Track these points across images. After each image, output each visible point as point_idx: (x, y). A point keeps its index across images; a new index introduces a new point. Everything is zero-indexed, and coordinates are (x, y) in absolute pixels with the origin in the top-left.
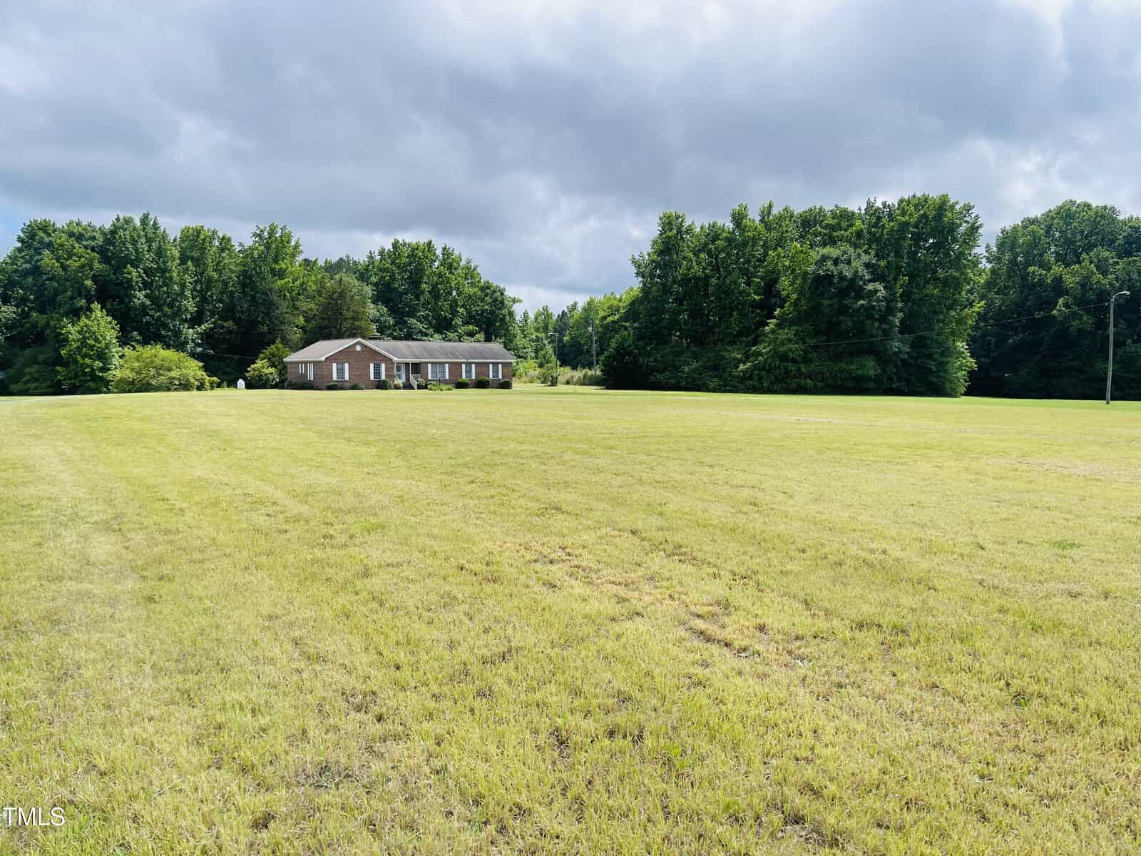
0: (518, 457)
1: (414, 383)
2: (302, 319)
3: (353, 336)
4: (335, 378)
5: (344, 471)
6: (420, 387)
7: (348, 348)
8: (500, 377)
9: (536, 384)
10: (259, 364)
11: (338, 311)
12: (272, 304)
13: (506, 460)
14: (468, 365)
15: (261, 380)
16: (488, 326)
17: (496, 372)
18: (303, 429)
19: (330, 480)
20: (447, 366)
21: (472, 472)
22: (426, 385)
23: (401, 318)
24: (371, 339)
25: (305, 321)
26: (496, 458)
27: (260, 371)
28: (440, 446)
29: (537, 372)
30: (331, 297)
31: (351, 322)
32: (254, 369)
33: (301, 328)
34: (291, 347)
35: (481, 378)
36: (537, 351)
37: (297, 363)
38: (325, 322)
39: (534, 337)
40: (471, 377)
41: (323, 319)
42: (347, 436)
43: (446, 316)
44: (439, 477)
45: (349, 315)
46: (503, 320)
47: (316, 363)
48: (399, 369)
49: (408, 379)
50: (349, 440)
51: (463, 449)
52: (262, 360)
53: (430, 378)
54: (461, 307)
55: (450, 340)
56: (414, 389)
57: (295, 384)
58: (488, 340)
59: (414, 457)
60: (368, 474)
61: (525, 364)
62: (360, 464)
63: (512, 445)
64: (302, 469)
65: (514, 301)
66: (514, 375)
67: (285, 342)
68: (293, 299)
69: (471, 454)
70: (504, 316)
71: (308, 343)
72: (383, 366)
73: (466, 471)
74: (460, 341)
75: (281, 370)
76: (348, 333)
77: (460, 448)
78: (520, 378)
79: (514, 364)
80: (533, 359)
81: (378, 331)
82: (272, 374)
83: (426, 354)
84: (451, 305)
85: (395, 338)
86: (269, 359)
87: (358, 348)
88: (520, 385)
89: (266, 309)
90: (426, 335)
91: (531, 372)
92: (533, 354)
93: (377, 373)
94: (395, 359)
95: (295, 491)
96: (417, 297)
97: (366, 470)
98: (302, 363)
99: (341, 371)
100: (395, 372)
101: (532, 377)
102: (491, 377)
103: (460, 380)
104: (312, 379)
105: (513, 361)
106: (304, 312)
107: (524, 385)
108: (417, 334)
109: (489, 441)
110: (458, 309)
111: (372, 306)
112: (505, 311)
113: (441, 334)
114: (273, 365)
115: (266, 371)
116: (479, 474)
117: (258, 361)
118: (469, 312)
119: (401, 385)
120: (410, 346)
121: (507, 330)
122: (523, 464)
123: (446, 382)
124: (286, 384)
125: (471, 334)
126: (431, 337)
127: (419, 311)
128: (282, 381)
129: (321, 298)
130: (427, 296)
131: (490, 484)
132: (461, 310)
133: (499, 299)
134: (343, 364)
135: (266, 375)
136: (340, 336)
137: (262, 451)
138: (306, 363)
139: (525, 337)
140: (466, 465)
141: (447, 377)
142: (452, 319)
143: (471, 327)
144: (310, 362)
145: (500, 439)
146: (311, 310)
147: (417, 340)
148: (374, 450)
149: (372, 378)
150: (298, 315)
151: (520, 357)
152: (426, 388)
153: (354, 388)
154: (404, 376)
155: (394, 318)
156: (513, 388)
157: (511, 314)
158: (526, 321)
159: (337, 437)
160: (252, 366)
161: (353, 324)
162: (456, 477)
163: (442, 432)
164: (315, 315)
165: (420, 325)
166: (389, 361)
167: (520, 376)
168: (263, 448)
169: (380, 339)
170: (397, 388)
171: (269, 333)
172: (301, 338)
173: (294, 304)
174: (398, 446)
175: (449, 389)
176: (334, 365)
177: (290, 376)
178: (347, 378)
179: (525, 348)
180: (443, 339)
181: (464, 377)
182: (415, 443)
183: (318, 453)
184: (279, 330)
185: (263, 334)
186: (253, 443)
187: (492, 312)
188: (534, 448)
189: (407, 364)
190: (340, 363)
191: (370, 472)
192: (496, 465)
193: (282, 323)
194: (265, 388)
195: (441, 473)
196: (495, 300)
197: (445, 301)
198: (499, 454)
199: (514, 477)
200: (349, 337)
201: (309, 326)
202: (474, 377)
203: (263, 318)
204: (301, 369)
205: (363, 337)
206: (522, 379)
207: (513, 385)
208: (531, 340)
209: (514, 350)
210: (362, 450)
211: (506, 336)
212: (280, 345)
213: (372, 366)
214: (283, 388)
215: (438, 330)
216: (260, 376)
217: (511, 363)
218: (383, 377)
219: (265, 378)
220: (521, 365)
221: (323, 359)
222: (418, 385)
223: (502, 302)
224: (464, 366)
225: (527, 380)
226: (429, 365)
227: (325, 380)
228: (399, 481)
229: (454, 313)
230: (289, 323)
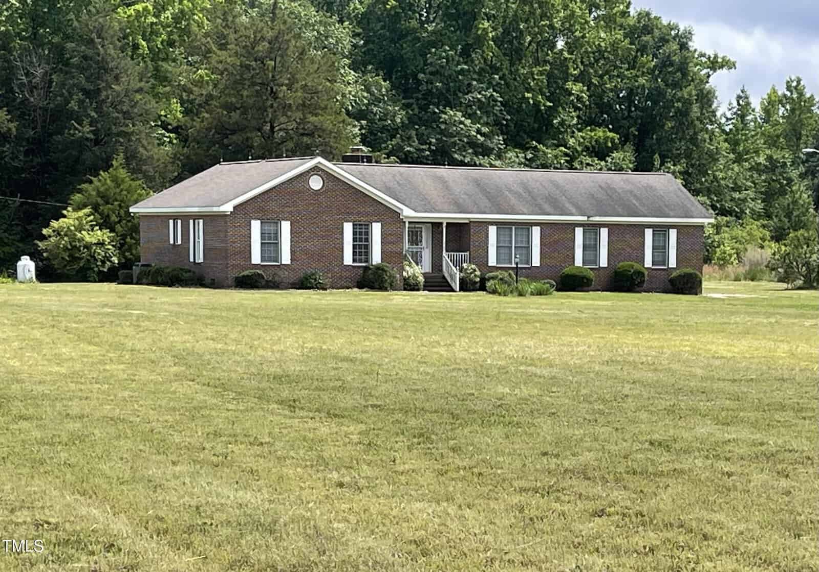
0: (717, 457)
1: (454, 275)
2: (176, 106)
3: (305, 151)
4: (256, 259)
5: (281, 478)
6: (466, 286)
7: (291, 180)
8: (673, 263)
9: (763, 283)
10: (70, 219)
11: (268, 89)
12: (104, 67)
13: (686, 463)
14: (592, 229)
15: (74, 259)
16: (645, 130)
17: (660, 249)
18: (178, 377)
19: (246, 496)
20: (536, 231)
21: (598, 489)
22: (483, 280)
23: (424, 108)
24: (346, 159)
25: (186, 112)
26: (663, 459)
27: (73, 238)
28: (518, 424)
29: (768, 253)
30: (249, 50)
31: (299, 115)
32: (58, 232)
33: (175, 130)
34: (149, 179)
35: (623, 264)
36: (768, 197)
37: (164, 218)
38: (236, 116)
39: (762, 160)
40: (596, 260)
41: (230, 108)
42: (285, 394)
43: (537, 104)
44: (516, 499)
45: (294, 97)
46: (684, 113)
47: (212, 220)
48: (415, 239)
49: (437, 264)
50: (292, 405)
51: (579, 432)
52: (78, 208)
53: (492, 261)
54: (576, 80)
55: (544, 166)
56: (453, 291)
57: (159, 272)
58: (643, 166)
59: (453, 450)
60: (341, 485)
61: (738, 232)
62: (322, 463)
63: (704, 429)
64: (178, 469)
65: (715, 64)
66: (707, 260)
67: (134, 163)
68: (156, 56)
69: (596, 445)
70: (688, 103)
71: (192, 168)
72: (376, 228)
73: (581, 486)
74: (572, 168)
75: (124, 237)
76: (291, 145)
77: (570, 432)
78: (721, 267)
79: (709, 231)
80: (756, 216)
81: (364, 142)
82: (101, 244)
83: (484, 202)
84: (550, 76)
85: (407, 159)
86: (96, 208)
87: (316, 183)
88: (723, 285)
89: (88, 79)
90: (486, 151)
91: (754, 254)
92: (759, 206)
93: (362, 248)
94: (407, 212)
95: (161, 519)
96: (466, 54)
97: (335, 475)
98: (175, 217)
99: (271, 243)
100: (407, 245)
101: (755, 265)
102: (648, 263)
103: (567, 270)
104: (200, 259)
105: (706, 221)
106: (184, 89)
107: (732, 285)
108: (463, 149)
109: (644, 415)
110: (569, 85)
111: (352, 76)
112: (689, 91)
113: (525, 148)
114: (105, 224)
115: (89, 237)
116: (617, 494)
117: (69, 212)
118: (596, 94)
119: (421, 279)
120: (442, 180)
121: (693, 140)
122: (729, 475)
123: (532, 274)
124: (136, 271)
125: (600, 152)
126: (499, 157)
127: (469, 89)
128: (127, 264)
129: (223, 55)
130: (491, 51)
131: (644, 520)
132: (576, 88)
133: (676, 59)
134: (277, 223)
135: (88, 246)
136: (269, 151)
137: (78, 425)
138: (186, 218)
139: (739, 160)
140: (584, 474)
141: (536, 262)
142: (552, 112)
143: (600, 133)
144: (196, 217)
145: (670, 411)
146: (200, 83)
147: (462, 164)
148: (353, 429)
149: (348, 259)
150: (168, 97)
151: (723, 212)
152: (483, 288)
153: (303, 284)
154: (427, 256)
155: (406, 107)
156: (704, 294)
157: (706, 98)
158: (743, 117)
159: (262, 397)
160: (55, 224)
161: (303, 121)
162: (558, 500)
163: (523, 391)
164: (210, 97)
165: (471, 128)
166: (390, 217)
167: (724, 262)
168: (81, 417)
169: (369, 160)
170: (410, 286)
171: (97, 142)
172: (175, 157)
173: (157, 69)
174: (412, 422)
175: (540, 293)
176: (256, 226)
177: (147, 252)
178: (286, 259)
179: (737, 188)
180: (529, 164)
181: (579, 262)
182: (454, 416)
183: (217, 434)
184: (119, 134)
185: (81, 144)
186: (59, 405)
187: (656, 96)
188: (758, 436)
189: (436, 226)
190: (271, 222)
191: (347, 479)
192: (661, 475)
193: (127, 115)
194: (85, 279)
195: (522, 490)
196: (666, 63)
197: (537, 62)
198: (668, 449)
199: (705, 503)
200: (292, 154)
201: (196, 126)
202: (604, 262)
203: (81, 102)
204: (174, 234)
205: (329, 155)
206: (730, 268)
207: (705, 284)
208: (756, 168)
209: (708, 192)
210: (325, 429)
211: (688, 156)
212: (123, 173)
213: (348, 228)
214: (128, 281)
215: (516, 140)
216: (73, 249)
217: (701, 227)
218: (376, 258)
219: (85, 253)
220: (726, 235)
221: (228, 208)
222: (462, 281)
223: (683, 68)
224: (579, 232)
225: (741, 270)
226: (492, 230)
227: (231, 262)
228: (418, 505)
229: (558, 95)
230: (145, 117)
